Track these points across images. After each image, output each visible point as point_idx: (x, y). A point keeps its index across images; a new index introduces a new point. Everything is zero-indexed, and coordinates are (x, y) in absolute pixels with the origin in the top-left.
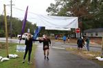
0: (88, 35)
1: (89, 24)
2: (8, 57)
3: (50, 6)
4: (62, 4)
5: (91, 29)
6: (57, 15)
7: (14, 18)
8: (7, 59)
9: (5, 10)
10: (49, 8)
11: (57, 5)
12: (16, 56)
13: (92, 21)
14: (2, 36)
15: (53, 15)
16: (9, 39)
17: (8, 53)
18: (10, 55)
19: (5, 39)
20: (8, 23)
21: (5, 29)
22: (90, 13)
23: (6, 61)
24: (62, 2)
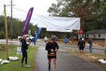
0: (91, 36)
1: (91, 25)
2: (8, 59)
3: (51, 6)
4: (64, 5)
5: (93, 31)
6: (59, 16)
7: (15, 19)
8: (7, 61)
9: (5, 11)
10: (51, 8)
11: (59, 6)
12: (17, 58)
13: (94, 22)
14: (2, 37)
15: (54, 15)
16: (9, 41)
17: (8, 56)
18: (10, 58)
19: (5, 41)
20: (9, 24)
21: (5, 31)
22: (93, 13)
23: (6, 63)
24: (64, 3)
